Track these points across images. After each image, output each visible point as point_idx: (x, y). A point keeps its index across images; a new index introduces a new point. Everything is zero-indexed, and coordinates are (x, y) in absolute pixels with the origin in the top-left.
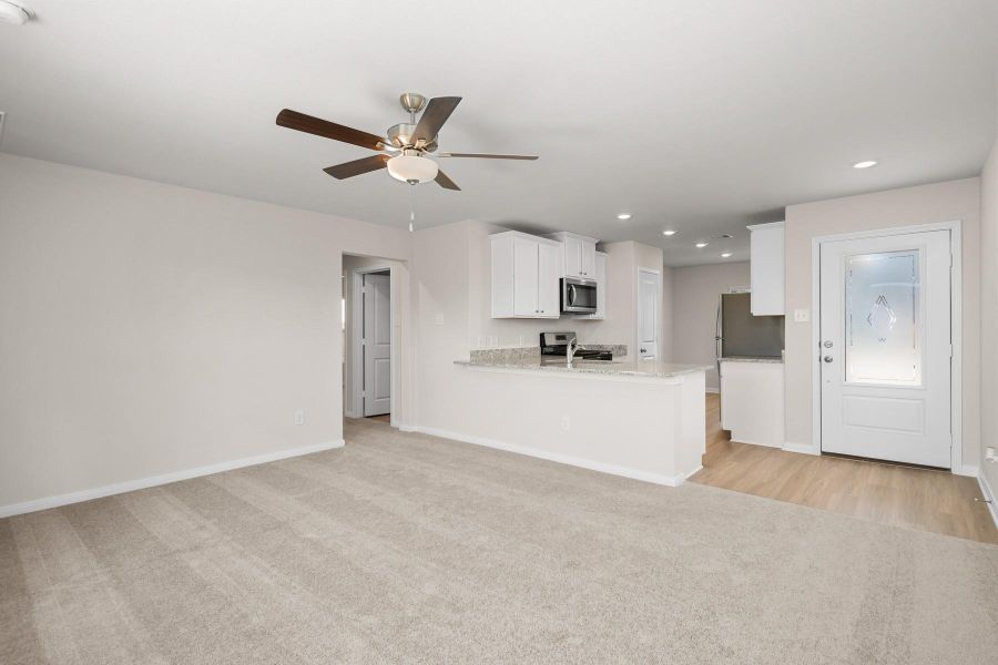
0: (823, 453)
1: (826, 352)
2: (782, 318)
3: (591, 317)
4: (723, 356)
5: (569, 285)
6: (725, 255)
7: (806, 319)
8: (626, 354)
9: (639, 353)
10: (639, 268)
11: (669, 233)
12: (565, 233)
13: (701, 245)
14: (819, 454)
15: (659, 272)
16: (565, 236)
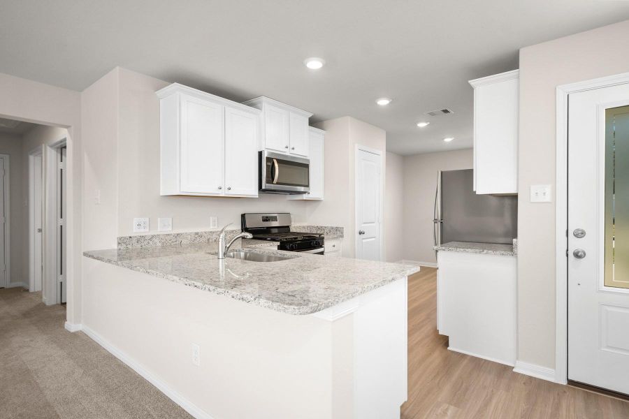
0: (571, 382)
1: (576, 244)
2: (514, 197)
3: (305, 197)
4: (442, 243)
5: (269, 159)
6: (448, 140)
7: (548, 198)
8: (342, 236)
9: (357, 235)
10: (356, 145)
11: (383, 102)
12: (263, 98)
13: (422, 125)
14: (565, 383)
15: (382, 153)
16: (265, 102)
